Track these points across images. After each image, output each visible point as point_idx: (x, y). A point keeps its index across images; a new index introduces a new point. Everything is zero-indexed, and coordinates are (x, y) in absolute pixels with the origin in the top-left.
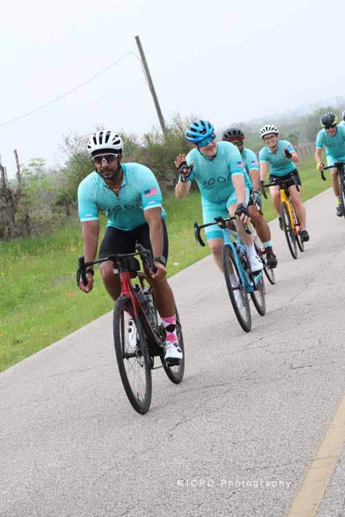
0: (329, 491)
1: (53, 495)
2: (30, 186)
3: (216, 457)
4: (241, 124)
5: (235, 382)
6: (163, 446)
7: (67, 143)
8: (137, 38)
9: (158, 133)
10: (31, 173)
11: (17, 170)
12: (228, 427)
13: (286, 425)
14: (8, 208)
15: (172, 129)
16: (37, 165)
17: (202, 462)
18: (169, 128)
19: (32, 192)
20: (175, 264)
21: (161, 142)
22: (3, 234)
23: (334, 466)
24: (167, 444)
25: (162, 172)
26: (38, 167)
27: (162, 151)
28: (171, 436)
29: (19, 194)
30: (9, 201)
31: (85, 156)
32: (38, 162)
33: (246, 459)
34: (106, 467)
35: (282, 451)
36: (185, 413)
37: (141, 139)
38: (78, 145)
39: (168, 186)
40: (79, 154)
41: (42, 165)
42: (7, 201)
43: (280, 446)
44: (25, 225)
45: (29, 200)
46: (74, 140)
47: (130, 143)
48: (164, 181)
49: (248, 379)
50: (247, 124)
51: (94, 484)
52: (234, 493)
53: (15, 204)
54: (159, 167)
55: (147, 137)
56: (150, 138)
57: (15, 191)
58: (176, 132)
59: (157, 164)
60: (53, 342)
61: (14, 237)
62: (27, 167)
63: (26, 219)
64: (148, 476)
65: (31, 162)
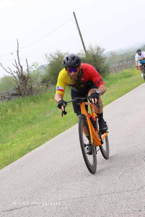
2: (32, 74)
7: (46, 57)
9: (83, 53)
10: (33, 69)
11: (27, 67)
14: (24, 83)
16: (35, 65)
18: (87, 51)
19: (33, 77)
21: (84, 57)
22: (22, 94)
26: (35, 66)
29: (28, 77)
30: (24, 80)
31: (54, 62)
32: (36, 64)
40: (51, 61)
41: (37, 65)
42: (23, 80)
44: (31, 90)
45: (32, 80)
46: (49, 55)
53: (26, 82)
57: (26, 76)
58: (90, 52)
61: (27, 96)
62: (31, 66)
63: (31, 88)
65: (33, 64)
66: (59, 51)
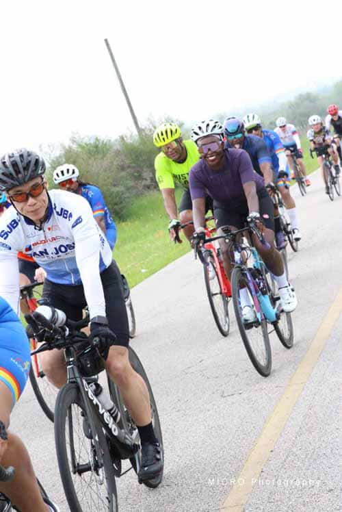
9: (132, 133)
15: (146, 128)
18: (143, 127)
21: (135, 143)
25: (138, 172)
27: (137, 151)
37: (116, 140)
39: (144, 186)
40: (53, 161)
47: (106, 145)
48: (140, 181)
54: (134, 167)
55: (122, 138)
56: (125, 139)
58: (150, 131)
59: (134, 165)
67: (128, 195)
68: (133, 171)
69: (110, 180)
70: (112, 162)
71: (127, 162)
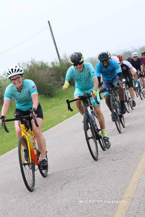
0: (128, 212)
1: (12, 213)
2: (3, 83)
3: (81, 198)
4: (92, 58)
5: (89, 166)
6: (59, 193)
8: (49, 22)
9: (57, 61)
10: (4, 78)
12: (86, 185)
13: (110, 184)
17: (75, 199)
18: (62, 59)
19: (4, 86)
20: (64, 116)
21: (58, 65)
23: (130, 202)
24: (60, 192)
25: (59, 78)
27: (58, 69)
28: (62, 189)
31: (26, 71)
33: (94, 199)
34: (34, 202)
35: (109, 195)
36: (68, 179)
37: (50, 64)
38: (24, 66)
43: (108, 193)
45: (2, 89)
46: (22, 64)
47: (46, 66)
48: (60, 82)
49: (94, 165)
50: (94, 58)
51: (30, 209)
52: (88, 213)
54: (58, 76)
55: (53, 63)
56: (54, 64)
58: (65, 61)
59: (57, 75)
60: (13, 149)
62: (2, 76)
63: (2, 97)
64: (52, 205)
65: (4, 73)
66: (33, 59)
67: (54, 87)
68: (57, 77)
69: (47, 80)
70: (48, 73)
71: (55, 73)
